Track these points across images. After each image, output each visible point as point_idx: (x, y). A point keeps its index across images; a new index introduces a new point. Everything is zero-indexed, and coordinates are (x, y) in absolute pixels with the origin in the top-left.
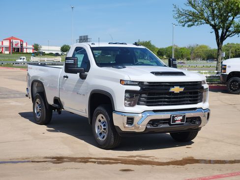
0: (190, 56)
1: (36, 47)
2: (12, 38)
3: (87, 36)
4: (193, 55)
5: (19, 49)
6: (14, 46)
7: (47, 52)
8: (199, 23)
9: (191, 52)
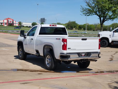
0: (95, 29)
1: (20, 23)
2: (9, 18)
3: (44, 18)
4: (96, 28)
5: (11, 24)
6: (9, 23)
7: (25, 26)
8: (92, 14)
9: (95, 27)
